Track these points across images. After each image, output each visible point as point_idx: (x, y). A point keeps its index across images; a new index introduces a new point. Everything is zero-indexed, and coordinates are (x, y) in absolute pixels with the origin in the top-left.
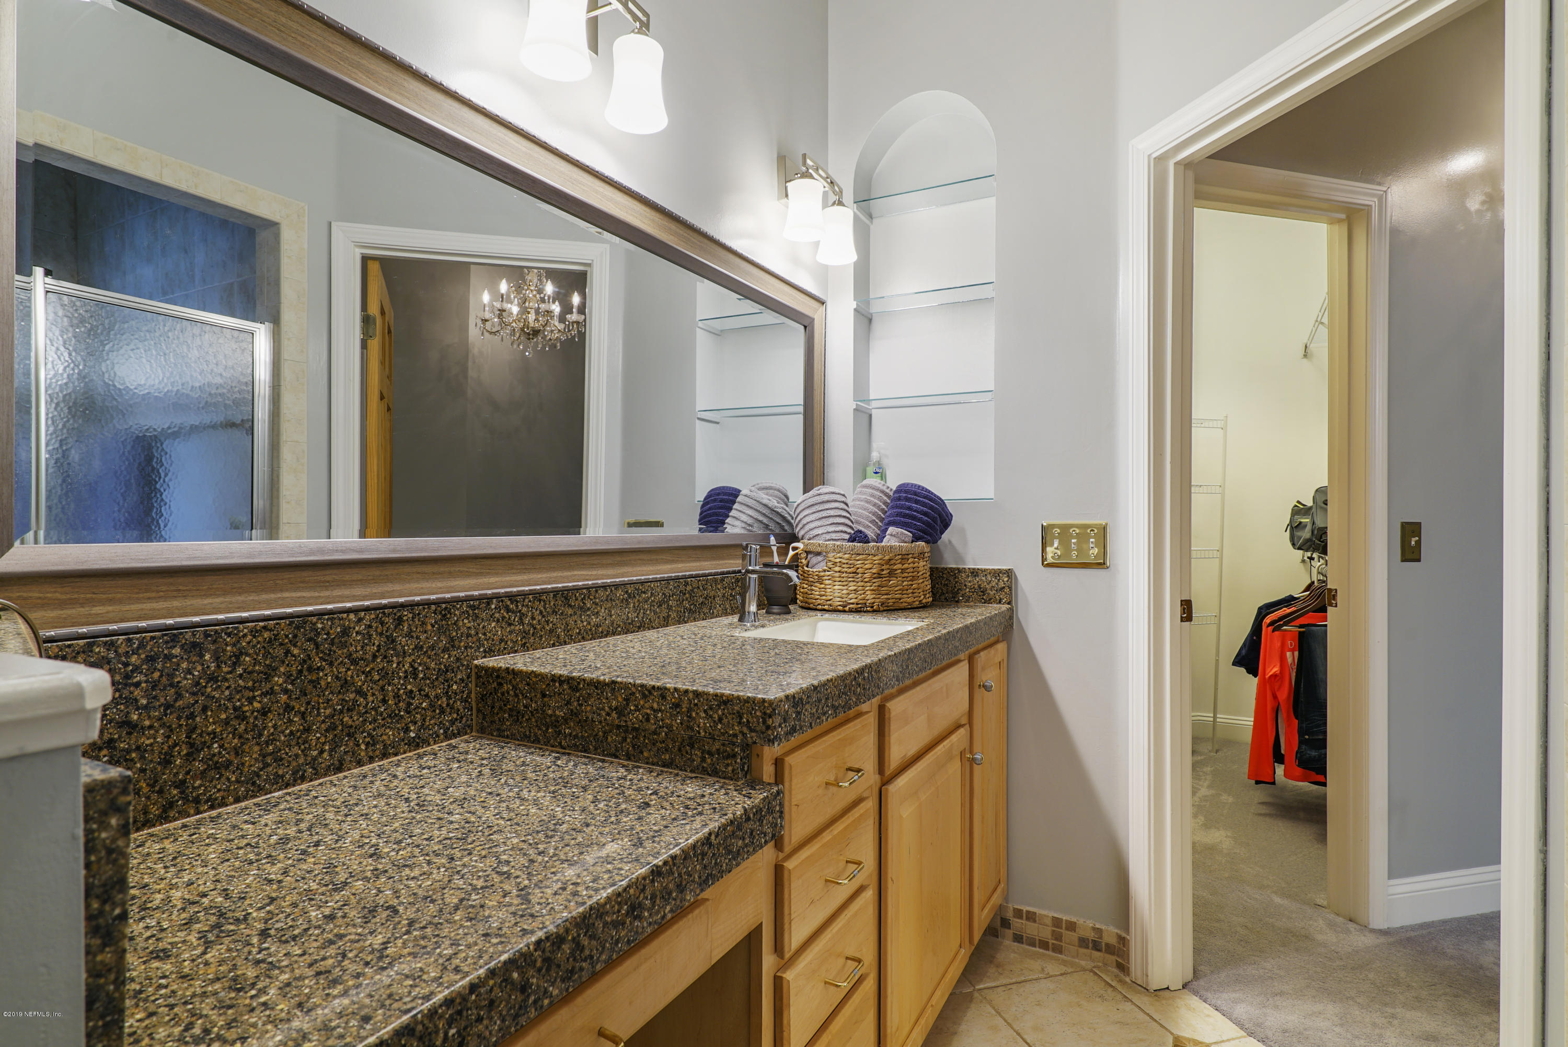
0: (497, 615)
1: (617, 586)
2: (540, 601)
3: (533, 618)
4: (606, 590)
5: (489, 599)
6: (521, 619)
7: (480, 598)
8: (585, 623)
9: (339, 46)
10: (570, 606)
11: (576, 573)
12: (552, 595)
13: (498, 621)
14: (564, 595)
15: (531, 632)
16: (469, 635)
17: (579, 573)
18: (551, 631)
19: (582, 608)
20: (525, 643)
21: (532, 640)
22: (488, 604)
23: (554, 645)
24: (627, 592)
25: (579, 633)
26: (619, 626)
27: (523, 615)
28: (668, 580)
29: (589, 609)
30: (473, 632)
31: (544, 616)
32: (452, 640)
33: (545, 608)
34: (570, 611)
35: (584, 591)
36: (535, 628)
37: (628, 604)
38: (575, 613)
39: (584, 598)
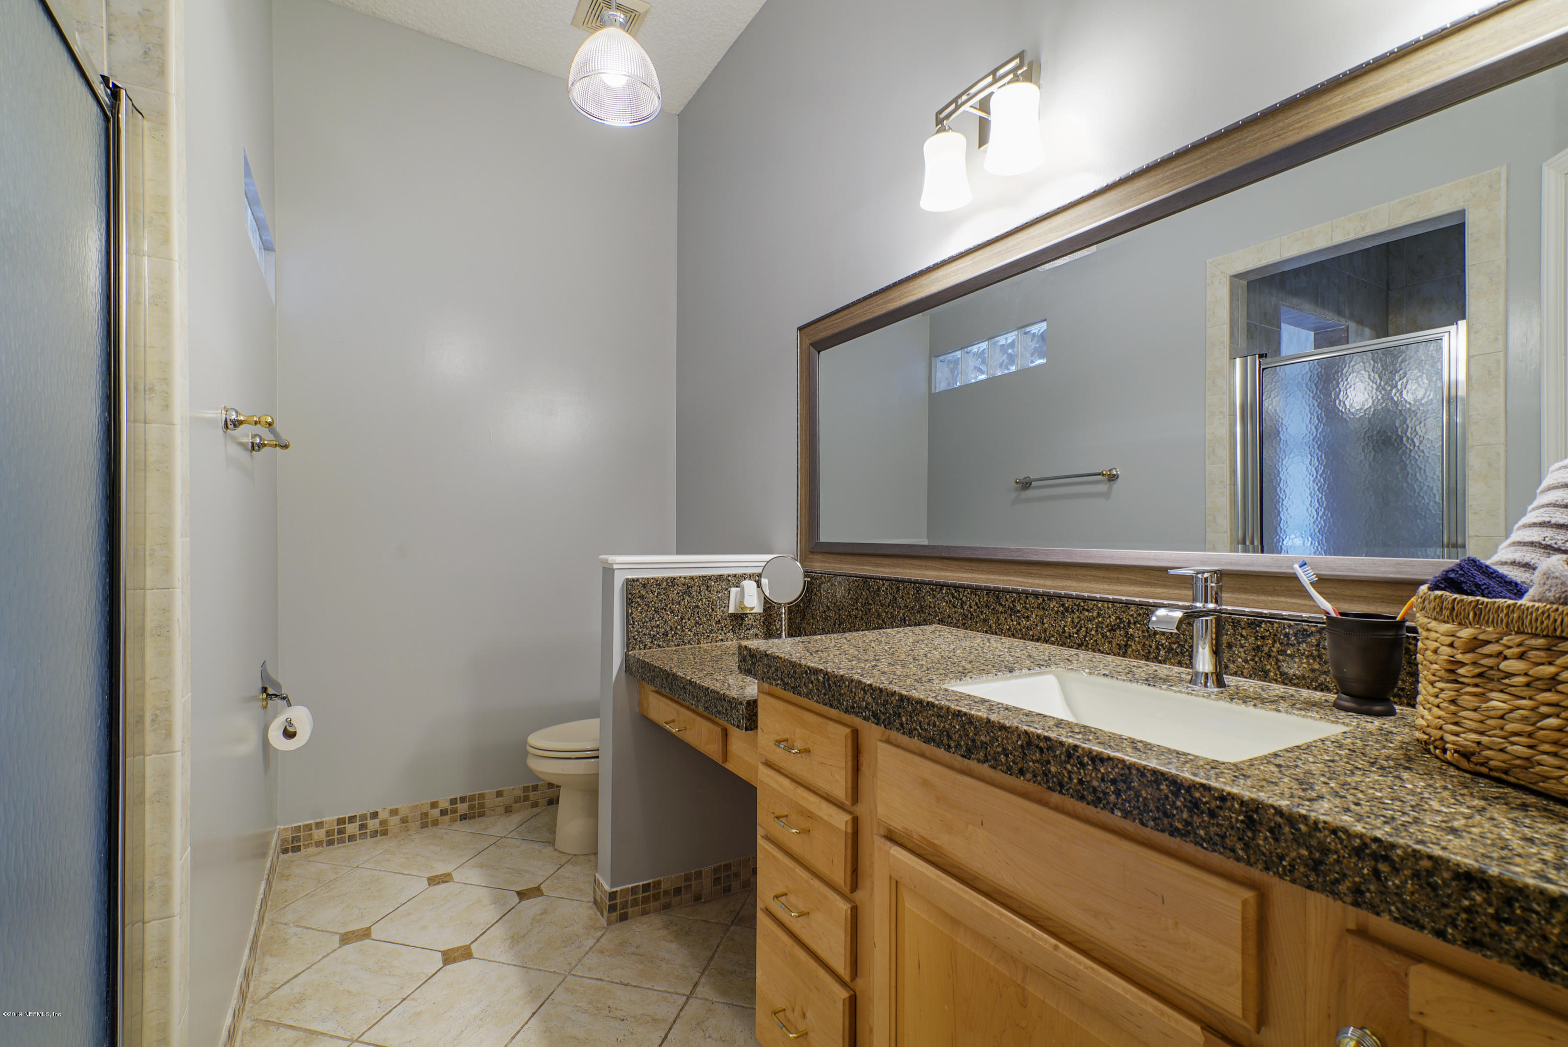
0: (946, 598)
1: (1051, 597)
2: (976, 595)
3: (971, 607)
4: (1037, 598)
5: (942, 586)
6: (962, 604)
7: (937, 584)
8: (1015, 623)
9: (879, 300)
10: (1001, 604)
11: (1012, 578)
12: (985, 592)
13: (947, 602)
14: (996, 594)
15: (969, 616)
16: (930, 607)
17: (1015, 579)
18: (985, 620)
19: (1012, 609)
20: (965, 623)
21: (969, 622)
22: (941, 589)
23: (986, 632)
24: (1063, 605)
25: (1009, 630)
26: (1053, 636)
27: (963, 603)
28: (1128, 604)
29: (1019, 611)
30: (932, 606)
31: (978, 607)
32: (921, 607)
33: (979, 601)
34: (1001, 609)
35: (1014, 595)
36: (972, 615)
37: (1064, 617)
38: (1006, 612)
39: (1014, 601)
